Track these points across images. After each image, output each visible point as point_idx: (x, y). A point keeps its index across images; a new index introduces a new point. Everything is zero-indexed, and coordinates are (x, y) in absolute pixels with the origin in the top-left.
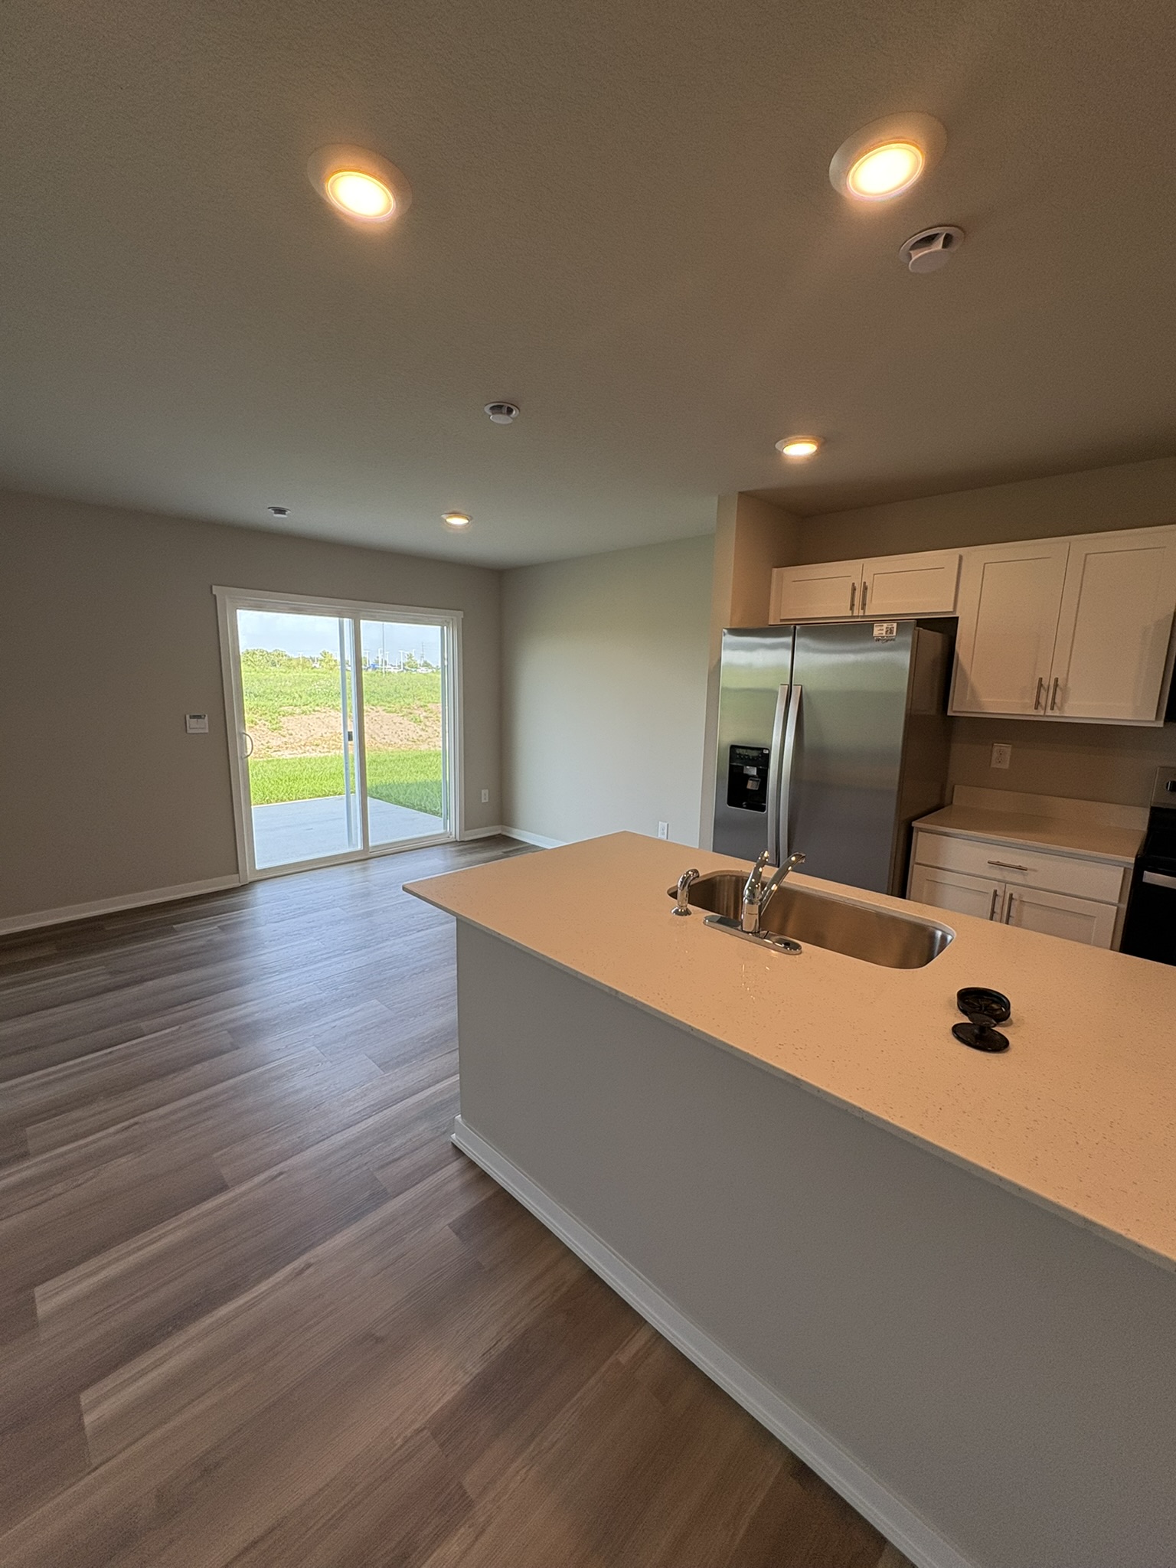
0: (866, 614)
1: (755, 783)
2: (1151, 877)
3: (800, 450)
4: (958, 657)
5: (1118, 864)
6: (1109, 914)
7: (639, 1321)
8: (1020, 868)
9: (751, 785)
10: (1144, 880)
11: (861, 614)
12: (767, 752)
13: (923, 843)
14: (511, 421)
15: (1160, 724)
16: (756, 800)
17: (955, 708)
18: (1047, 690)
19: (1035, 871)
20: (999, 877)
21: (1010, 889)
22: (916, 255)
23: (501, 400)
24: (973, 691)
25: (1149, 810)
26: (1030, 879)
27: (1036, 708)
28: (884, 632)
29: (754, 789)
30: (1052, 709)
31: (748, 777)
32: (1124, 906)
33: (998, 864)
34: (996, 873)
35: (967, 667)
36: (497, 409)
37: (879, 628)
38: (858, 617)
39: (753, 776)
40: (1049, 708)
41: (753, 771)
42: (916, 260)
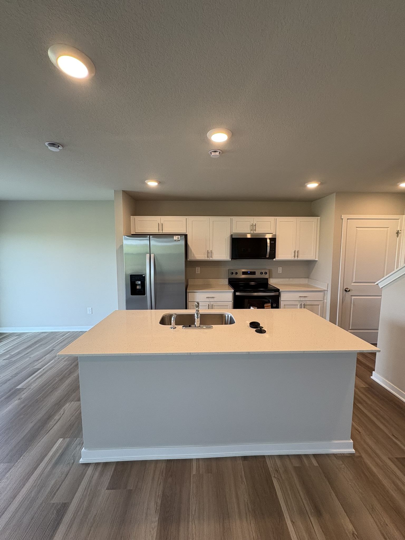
0: (163, 232)
1: (140, 286)
2: (238, 294)
3: (152, 184)
4: (189, 245)
5: (230, 292)
6: (231, 304)
7: (191, 460)
8: (213, 297)
9: (138, 287)
10: (236, 295)
11: (162, 232)
12: (144, 276)
13: (190, 295)
14: (59, 150)
15: (230, 260)
16: (142, 292)
17: (190, 258)
18: (209, 253)
19: (216, 297)
20: (209, 301)
21: (211, 303)
22: (213, 154)
23: (57, 142)
24: (193, 254)
25: (228, 279)
26: (215, 300)
27: (208, 258)
28: (177, 238)
29: (140, 288)
30: (211, 257)
31: (137, 285)
32: (233, 301)
33: (208, 297)
34: (208, 300)
35: (191, 248)
36: (53, 145)
37: (175, 237)
38: (160, 233)
39: (139, 284)
40: (210, 257)
41: (139, 282)
42: (213, 155)
